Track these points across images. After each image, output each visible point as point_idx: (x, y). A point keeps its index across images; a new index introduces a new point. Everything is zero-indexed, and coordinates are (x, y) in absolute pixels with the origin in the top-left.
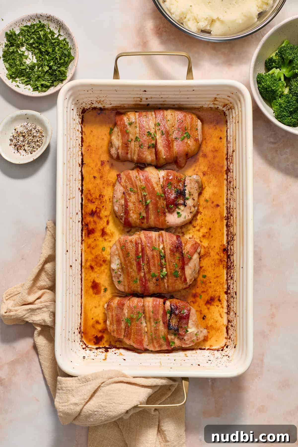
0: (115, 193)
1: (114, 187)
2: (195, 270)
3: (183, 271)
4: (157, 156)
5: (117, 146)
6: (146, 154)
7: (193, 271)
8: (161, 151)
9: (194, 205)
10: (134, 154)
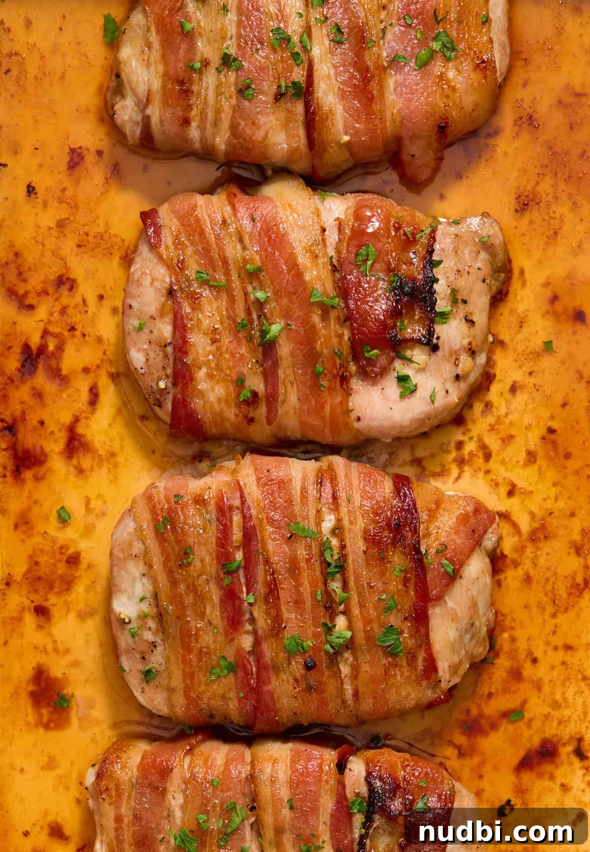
0: (133, 290)
1: (129, 267)
2: (472, 625)
3: (423, 630)
4: (316, 136)
5: (142, 90)
6: (265, 124)
7: (466, 632)
8: (331, 111)
9: (470, 343)
10: (217, 122)
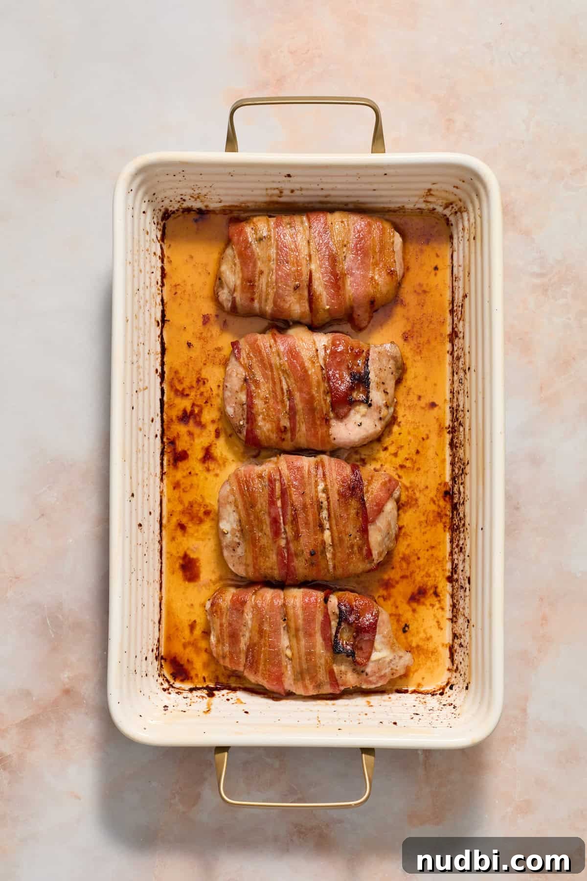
0: (228, 378)
1: (226, 368)
2: (388, 533)
3: (366, 537)
4: (313, 306)
5: (232, 285)
6: (290, 301)
7: (386, 537)
8: (320, 294)
9: (386, 403)
10: (267, 300)
